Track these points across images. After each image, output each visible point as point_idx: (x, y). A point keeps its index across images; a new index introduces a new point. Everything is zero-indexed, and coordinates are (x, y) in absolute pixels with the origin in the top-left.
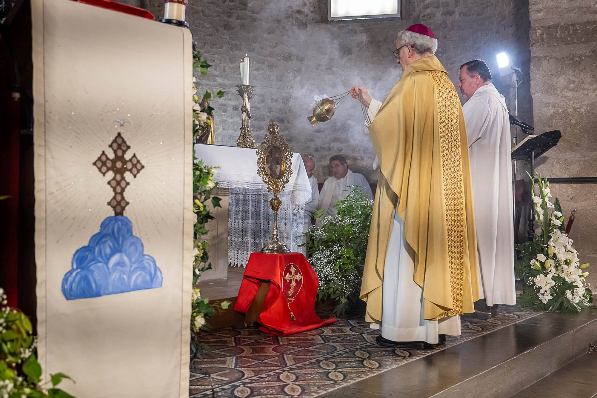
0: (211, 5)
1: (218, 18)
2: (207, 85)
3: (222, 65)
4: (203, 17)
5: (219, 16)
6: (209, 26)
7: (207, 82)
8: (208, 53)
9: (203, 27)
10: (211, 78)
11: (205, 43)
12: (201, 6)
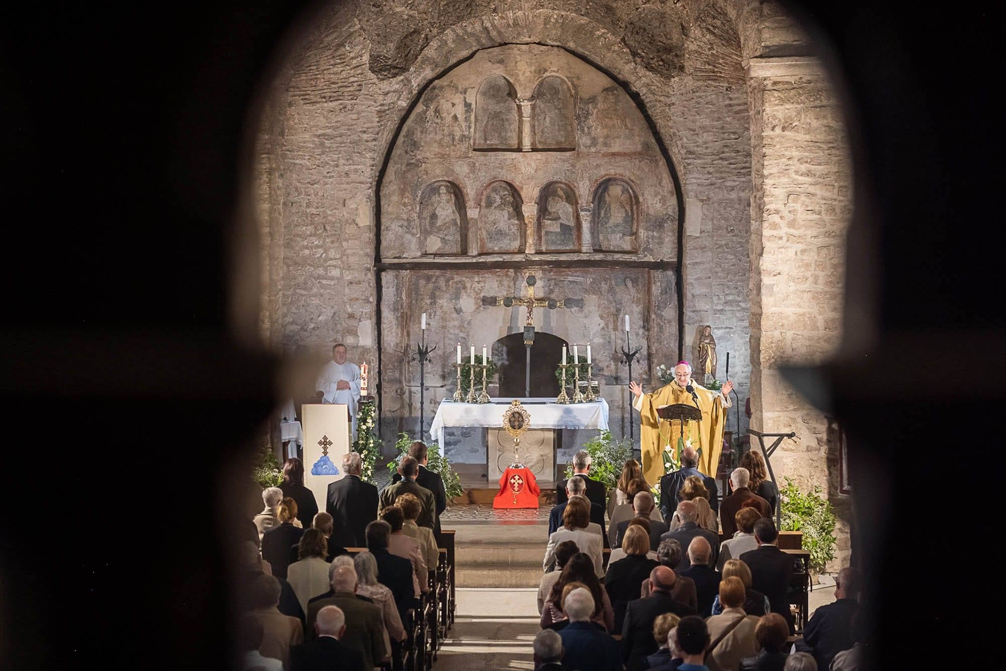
0: (734, 238)
1: (741, 248)
2: (730, 310)
3: (745, 291)
4: (726, 250)
5: (742, 246)
6: (733, 257)
7: (730, 308)
8: (731, 281)
9: (726, 259)
10: (734, 304)
11: (728, 273)
12: (725, 240)
